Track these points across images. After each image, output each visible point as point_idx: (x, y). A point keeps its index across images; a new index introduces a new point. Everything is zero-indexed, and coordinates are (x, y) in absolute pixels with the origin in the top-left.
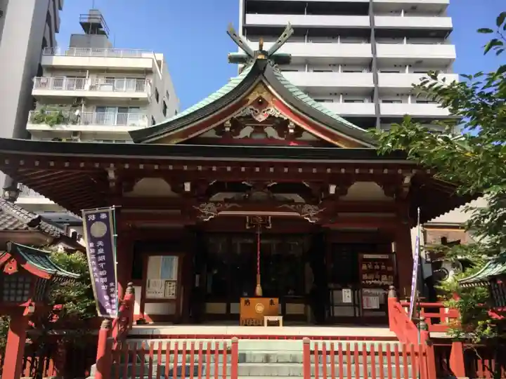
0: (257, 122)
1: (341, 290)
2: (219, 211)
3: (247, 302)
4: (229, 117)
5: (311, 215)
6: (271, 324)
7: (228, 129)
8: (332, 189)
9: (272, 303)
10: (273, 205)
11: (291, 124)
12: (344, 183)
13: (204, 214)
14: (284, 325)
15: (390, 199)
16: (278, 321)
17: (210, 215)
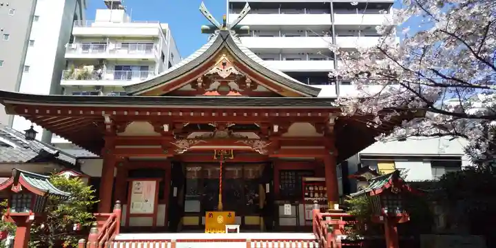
0: (222, 78)
1: (283, 205)
2: (190, 146)
3: (210, 215)
4: (201, 75)
5: (260, 148)
6: (230, 231)
7: (200, 84)
8: (276, 128)
9: (230, 215)
10: (232, 140)
11: (248, 79)
12: (285, 123)
13: (179, 148)
14: (240, 232)
15: (321, 135)
16: (236, 229)
17: (183, 149)
